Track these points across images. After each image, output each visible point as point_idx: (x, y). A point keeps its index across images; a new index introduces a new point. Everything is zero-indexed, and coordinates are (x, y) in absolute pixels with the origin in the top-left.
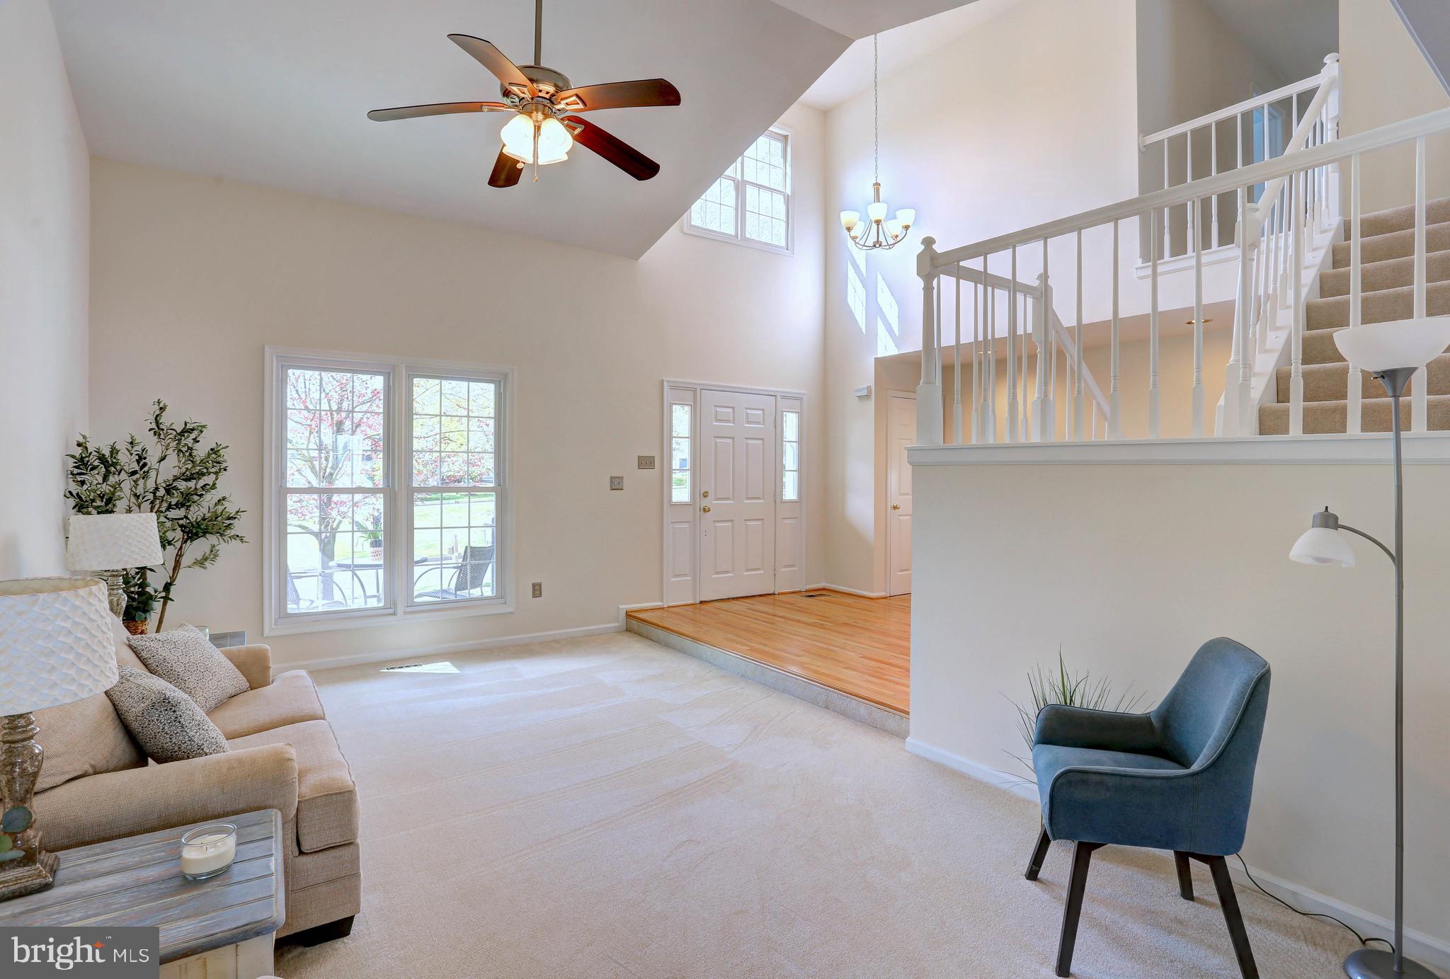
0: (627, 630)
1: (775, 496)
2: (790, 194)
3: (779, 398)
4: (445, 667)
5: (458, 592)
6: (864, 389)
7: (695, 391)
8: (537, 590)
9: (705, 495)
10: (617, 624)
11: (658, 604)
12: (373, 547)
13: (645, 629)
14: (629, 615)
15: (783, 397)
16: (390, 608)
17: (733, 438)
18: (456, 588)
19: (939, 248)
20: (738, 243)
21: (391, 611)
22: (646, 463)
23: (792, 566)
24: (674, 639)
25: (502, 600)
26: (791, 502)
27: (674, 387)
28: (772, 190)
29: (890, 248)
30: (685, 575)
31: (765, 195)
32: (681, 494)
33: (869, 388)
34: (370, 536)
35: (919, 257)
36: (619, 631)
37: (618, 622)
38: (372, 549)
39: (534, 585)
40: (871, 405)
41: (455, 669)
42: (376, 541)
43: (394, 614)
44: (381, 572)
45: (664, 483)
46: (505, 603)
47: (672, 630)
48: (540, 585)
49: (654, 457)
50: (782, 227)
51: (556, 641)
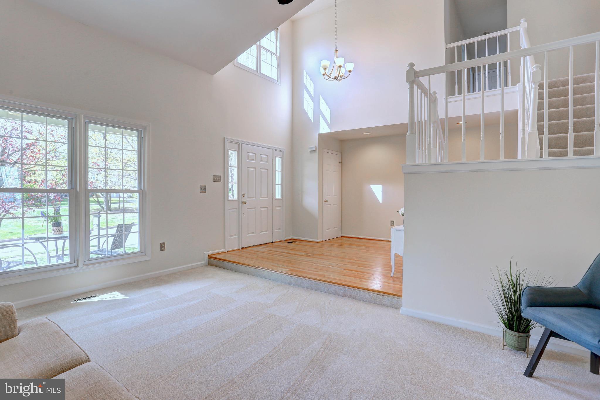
0: (209, 265)
1: (273, 196)
2: (279, 56)
3: (274, 150)
4: (115, 295)
5: (113, 251)
6: (313, 147)
7: (239, 144)
8: (163, 247)
9: (244, 195)
10: (204, 262)
11: (223, 250)
12: (55, 226)
13: (221, 263)
14: (210, 257)
15: (276, 150)
16: (75, 262)
17: (255, 168)
18: (111, 247)
19: (417, 68)
20: (257, 74)
21: (75, 265)
22: (217, 179)
23: (279, 229)
24: (242, 268)
25: (144, 254)
26: (279, 199)
27: (230, 142)
28: (272, 53)
29: (340, 81)
30: (235, 235)
31: (269, 54)
32: (233, 195)
33: (316, 147)
34: (52, 220)
35: (408, 72)
36: (205, 266)
37: (204, 261)
38: (54, 228)
39: (161, 244)
40: (316, 155)
41: (124, 296)
42: (57, 223)
43: (77, 266)
44: (67, 241)
45: (225, 190)
46: (145, 255)
47: (240, 263)
48: (164, 244)
49: (220, 176)
50: (275, 70)
51: (175, 274)
